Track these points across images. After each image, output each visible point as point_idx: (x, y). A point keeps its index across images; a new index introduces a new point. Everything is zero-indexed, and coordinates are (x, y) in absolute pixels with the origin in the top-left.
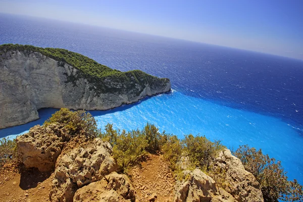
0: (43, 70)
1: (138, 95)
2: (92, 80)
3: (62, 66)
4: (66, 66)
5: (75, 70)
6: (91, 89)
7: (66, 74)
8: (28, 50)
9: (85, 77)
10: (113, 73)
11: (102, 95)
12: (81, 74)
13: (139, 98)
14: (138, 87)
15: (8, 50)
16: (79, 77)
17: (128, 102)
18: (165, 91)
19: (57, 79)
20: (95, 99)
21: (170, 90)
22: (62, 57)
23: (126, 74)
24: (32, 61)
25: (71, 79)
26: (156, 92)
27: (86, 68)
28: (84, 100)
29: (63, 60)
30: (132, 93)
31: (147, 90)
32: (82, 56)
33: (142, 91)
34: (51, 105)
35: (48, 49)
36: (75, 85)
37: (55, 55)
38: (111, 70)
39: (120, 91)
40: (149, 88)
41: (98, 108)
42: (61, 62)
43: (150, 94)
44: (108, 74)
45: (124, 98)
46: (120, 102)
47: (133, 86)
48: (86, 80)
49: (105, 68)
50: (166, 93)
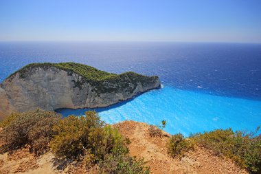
0: (57, 80)
1: (132, 92)
2: (93, 83)
3: (71, 75)
4: (74, 75)
5: (80, 77)
6: (92, 91)
7: (74, 81)
8: (46, 66)
9: (88, 82)
10: (109, 76)
11: (101, 95)
12: (85, 80)
13: (133, 94)
14: (132, 86)
15: (33, 68)
16: (84, 82)
17: (124, 99)
18: (155, 87)
19: (68, 85)
20: (96, 99)
21: (160, 86)
22: (70, 68)
23: (121, 76)
24: (49, 73)
25: (78, 84)
26: (147, 88)
27: (89, 75)
28: (88, 100)
29: (71, 71)
30: (126, 91)
31: (139, 87)
32: (86, 66)
33: (135, 88)
34: (64, 106)
35: (61, 64)
36: (81, 89)
37: (66, 67)
38: (108, 74)
39: (116, 90)
40: (141, 86)
41: (100, 106)
42: (70, 72)
43: (142, 91)
44: (106, 77)
45: (120, 96)
46: (117, 99)
47: (127, 85)
48: (89, 84)
49: (103, 73)
50: (156, 88)
